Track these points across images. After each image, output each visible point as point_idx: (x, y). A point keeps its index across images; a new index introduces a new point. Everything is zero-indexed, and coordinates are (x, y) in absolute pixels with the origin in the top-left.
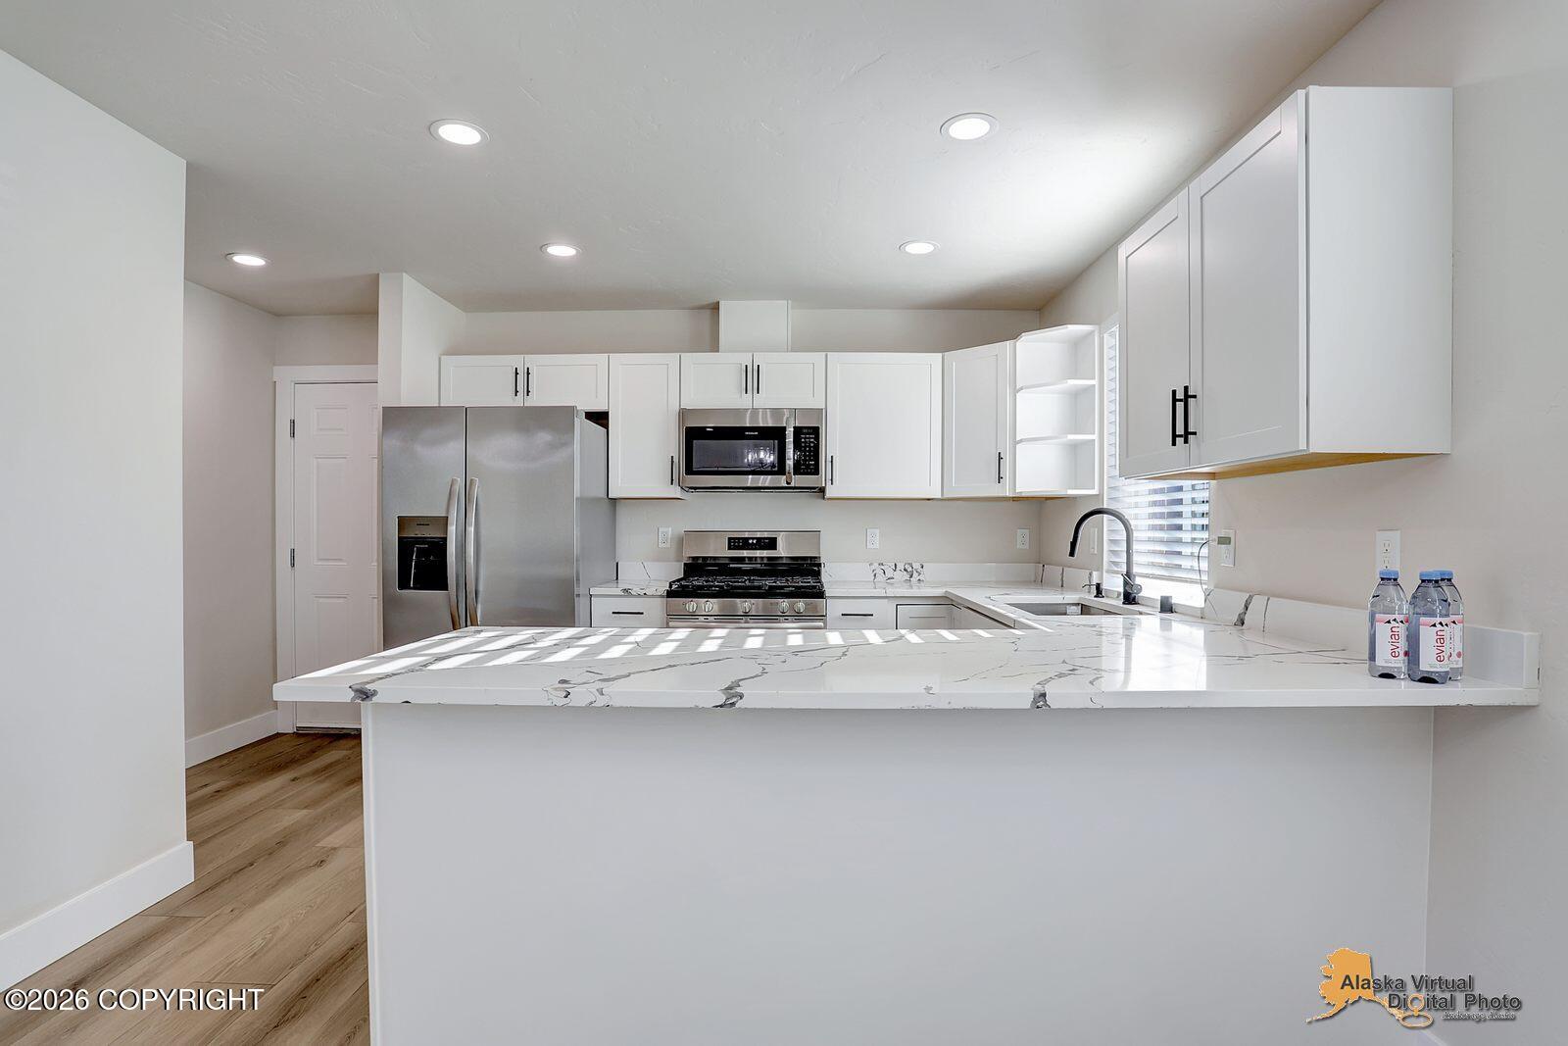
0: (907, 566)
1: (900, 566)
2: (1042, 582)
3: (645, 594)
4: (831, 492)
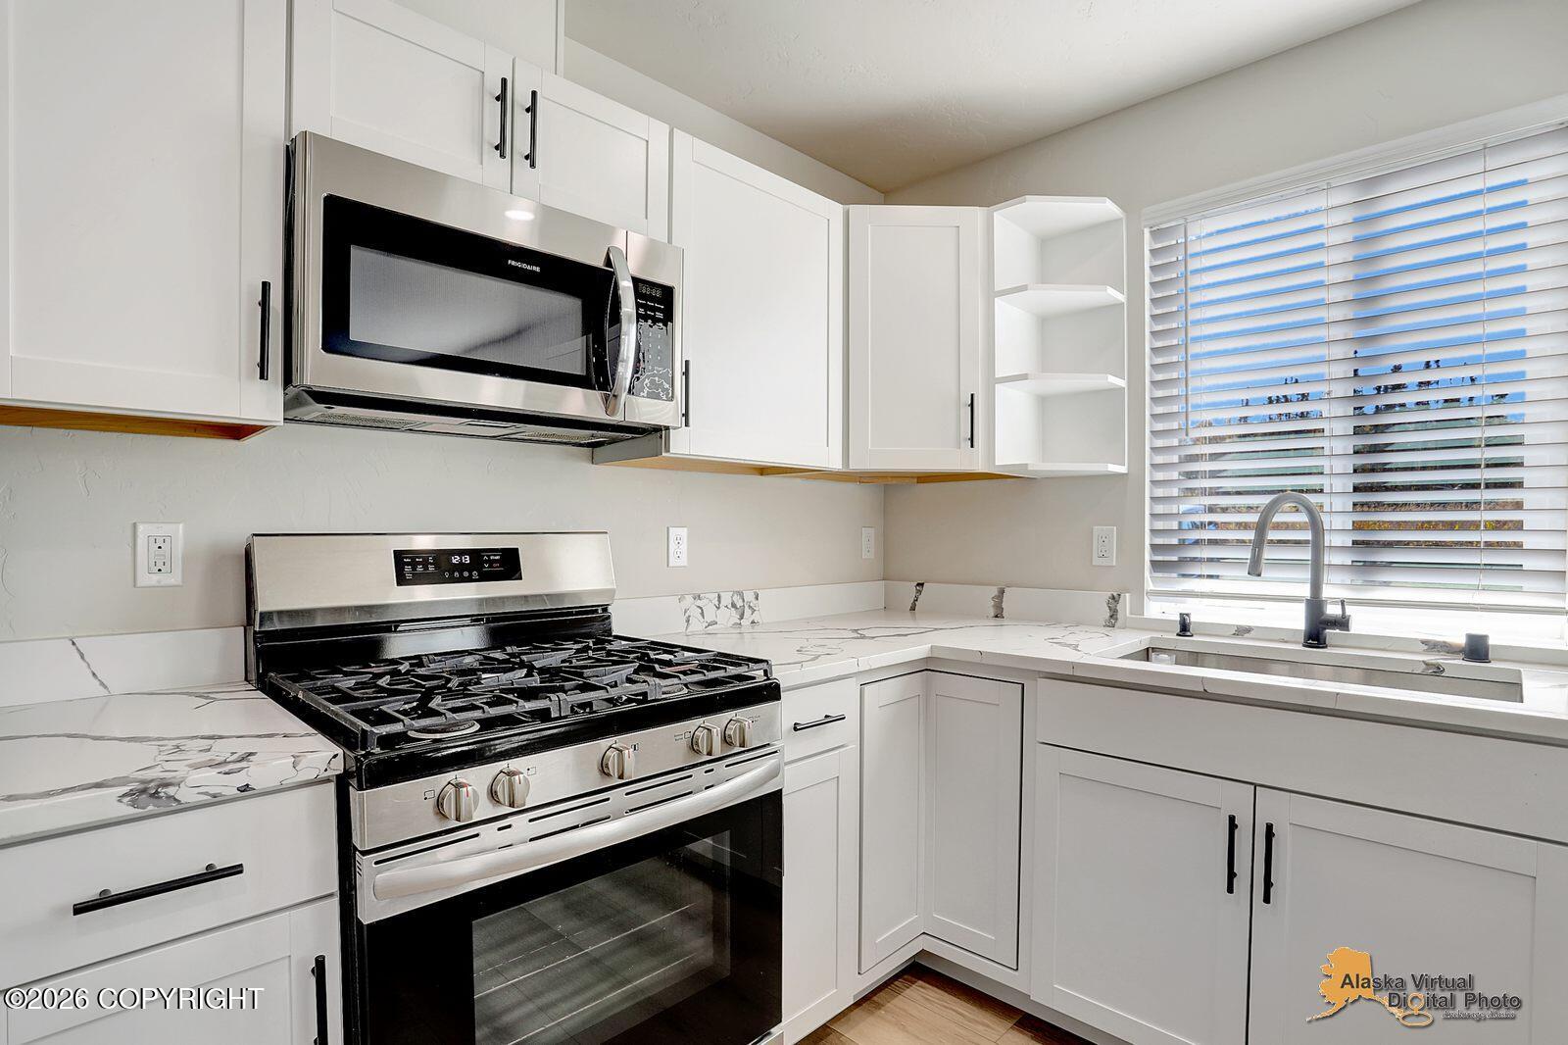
0: (736, 599)
1: (726, 600)
2: (913, 608)
3: (246, 788)
4: (681, 444)
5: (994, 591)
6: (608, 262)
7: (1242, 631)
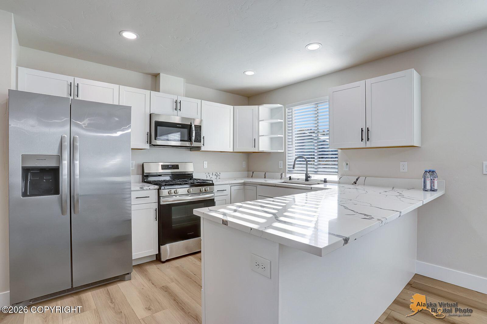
0: (216, 174)
1: (214, 174)
2: (252, 177)
3: (149, 189)
4: (203, 149)
5: (264, 173)
6: (191, 123)
7: (298, 179)
